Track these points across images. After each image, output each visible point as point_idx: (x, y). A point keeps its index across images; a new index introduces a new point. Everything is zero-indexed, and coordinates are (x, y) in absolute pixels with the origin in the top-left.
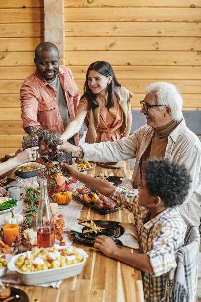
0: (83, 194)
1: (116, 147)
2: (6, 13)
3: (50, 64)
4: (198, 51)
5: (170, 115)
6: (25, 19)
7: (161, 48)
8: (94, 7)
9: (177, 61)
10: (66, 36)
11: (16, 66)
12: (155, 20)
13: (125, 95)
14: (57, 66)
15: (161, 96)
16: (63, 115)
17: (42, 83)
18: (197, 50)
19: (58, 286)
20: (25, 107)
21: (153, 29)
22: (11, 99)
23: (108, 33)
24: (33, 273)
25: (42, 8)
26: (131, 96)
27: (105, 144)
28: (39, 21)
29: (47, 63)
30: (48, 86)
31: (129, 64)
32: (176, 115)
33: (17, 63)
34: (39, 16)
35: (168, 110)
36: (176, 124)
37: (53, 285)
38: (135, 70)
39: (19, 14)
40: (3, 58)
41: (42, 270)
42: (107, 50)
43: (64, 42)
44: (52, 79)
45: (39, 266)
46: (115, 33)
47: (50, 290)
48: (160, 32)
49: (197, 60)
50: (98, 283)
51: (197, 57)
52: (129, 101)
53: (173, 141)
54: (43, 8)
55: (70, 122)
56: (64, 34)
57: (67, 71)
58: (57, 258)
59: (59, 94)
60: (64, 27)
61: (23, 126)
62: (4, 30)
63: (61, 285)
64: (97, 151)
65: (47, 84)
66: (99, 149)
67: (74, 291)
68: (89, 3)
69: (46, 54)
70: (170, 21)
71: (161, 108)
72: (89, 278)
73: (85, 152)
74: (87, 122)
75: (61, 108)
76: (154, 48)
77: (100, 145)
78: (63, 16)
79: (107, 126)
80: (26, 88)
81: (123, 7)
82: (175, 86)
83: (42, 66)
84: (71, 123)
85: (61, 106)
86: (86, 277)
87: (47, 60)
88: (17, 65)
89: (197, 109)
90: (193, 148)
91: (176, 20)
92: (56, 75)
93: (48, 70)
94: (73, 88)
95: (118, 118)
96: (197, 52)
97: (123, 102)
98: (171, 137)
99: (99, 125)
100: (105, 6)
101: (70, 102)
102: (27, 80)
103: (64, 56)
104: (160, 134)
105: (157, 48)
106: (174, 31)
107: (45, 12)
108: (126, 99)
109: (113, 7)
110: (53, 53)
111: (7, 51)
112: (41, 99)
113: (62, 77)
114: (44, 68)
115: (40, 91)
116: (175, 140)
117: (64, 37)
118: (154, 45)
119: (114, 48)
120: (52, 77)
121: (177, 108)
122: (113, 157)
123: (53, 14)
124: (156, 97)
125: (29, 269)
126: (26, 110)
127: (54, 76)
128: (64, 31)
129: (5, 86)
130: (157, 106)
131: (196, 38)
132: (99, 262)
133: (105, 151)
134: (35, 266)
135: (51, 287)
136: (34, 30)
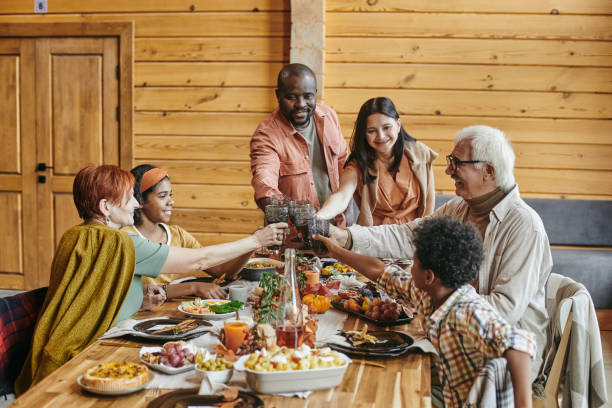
0: (348, 299)
1: (404, 234)
2: (223, 20)
3: (302, 98)
4: (564, 92)
5: (494, 179)
6: (257, 30)
7: (497, 85)
8: (379, 12)
9: (525, 108)
10: (327, 62)
11: (238, 112)
12: (487, 36)
13: (423, 155)
14: (313, 101)
15: (478, 146)
16: (320, 185)
17: (287, 131)
18: (563, 90)
19: (306, 396)
20: (258, 167)
21: (483, 51)
22: (226, 169)
23: (402, 57)
24: (270, 372)
25: (287, 11)
26: (433, 157)
27: (388, 230)
28: (282, 34)
29: (297, 96)
30: (297, 136)
31: (438, 113)
32: (503, 179)
33: (239, 106)
34: (281, 27)
35: (490, 169)
36: (502, 194)
37: (300, 395)
38: (449, 124)
39: (247, 21)
40: (216, 96)
41: (285, 369)
42: (401, 88)
43: (324, 71)
44: (304, 123)
45: (280, 365)
46: (415, 58)
47: (294, 401)
48: (495, 57)
49: (562, 108)
50: (366, 397)
51: (563, 103)
52: (429, 165)
53: (498, 220)
54: (289, 11)
55: (330, 195)
56: (325, 57)
57: (329, 114)
58: (306, 357)
59: (314, 151)
60: (324, 45)
61: (255, 197)
62: (219, 48)
63: (310, 396)
64: (375, 239)
65: (295, 131)
66: (378, 235)
67: (329, 403)
68: (370, 4)
69: (295, 82)
70: (513, 38)
71: (478, 166)
72: (352, 391)
73: (355, 238)
74: (357, 196)
75: (316, 174)
76: (485, 85)
77: (381, 229)
78: (324, 27)
79: (393, 207)
80: (261, 138)
81: (429, 12)
82: (502, 133)
83: (289, 101)
84: (332, 196)
85: (317, 170)
86: (348, 390)
87: (296, 91)
88: (240, 109)
89: (563, 197)
90: (529, 232)
91: (524, 37)
92: (311, 118)
93: (298, 108)
94: (338, 141)
95: (411, 194)
96: (562, 94)
97: (418, 167)
98: (494, 214)
99: (378, 204)
100: (399, 11)
101: (333, 165)
102: (263, 124)
103: (323, 97)
104: (477, 210)
105: (491, 86)
106: (521, 55)
107: (293, 20)
108: (425, 162)
109: (413, 12)
110: (307, 80)
111: (222, 86)
112: (285, 155)
113: (320, 122)
114: (291, 104)
115: (282, 142)
116: (501, 219)
117: (324, 64)
118: (484, 80)
119: (413, 84)
120: (304, 120)
121: (504, 167)
122: (401, 250)
123: (306, 22)
124: (471, 148)
125: (265, 367)
126: (260, 171)
127: (308, 119)
128: (324, 52)
129: (216, 146)
130: (472, 162)
131: (561, 69)
132: (368, 375)
133: (386, 239)
134: (275, 365)
135: (296, 396)
136: (272, 50)
